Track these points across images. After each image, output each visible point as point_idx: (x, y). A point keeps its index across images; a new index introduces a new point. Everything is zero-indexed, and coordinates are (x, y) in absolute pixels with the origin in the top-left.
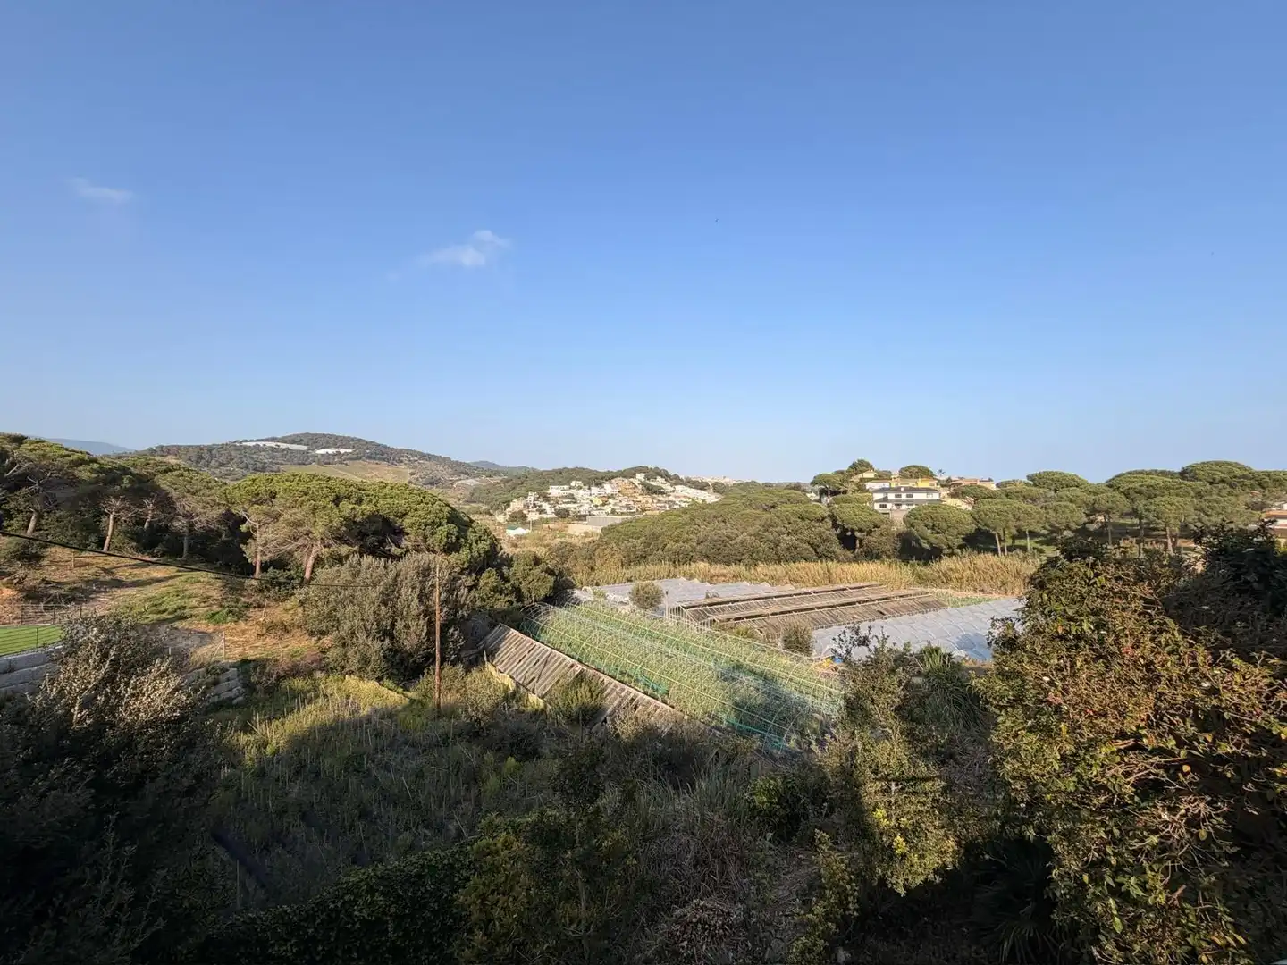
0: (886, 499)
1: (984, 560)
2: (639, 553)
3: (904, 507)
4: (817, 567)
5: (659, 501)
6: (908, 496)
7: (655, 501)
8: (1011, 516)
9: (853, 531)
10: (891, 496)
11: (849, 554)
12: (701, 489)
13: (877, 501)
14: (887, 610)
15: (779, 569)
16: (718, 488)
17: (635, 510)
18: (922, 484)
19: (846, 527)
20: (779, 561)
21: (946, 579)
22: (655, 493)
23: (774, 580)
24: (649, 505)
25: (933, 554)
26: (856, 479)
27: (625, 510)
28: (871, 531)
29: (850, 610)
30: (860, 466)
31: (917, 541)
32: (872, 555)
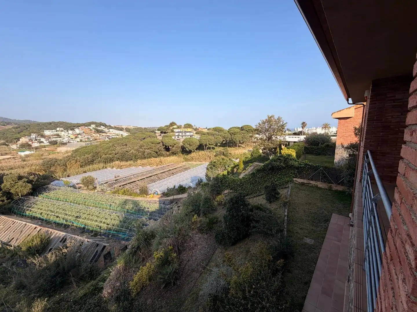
0: (179, 135)
1: (201, 153)
2: (90, 160)
3: (184, 137)
4: (158, 159)
5: (103, 136)
6: (185, 134)
7: (101, 136)
8: (207, 140)
9: (168, 146)
10: (180, 134)
11: (168, 153)
12: (121, 130)
13: (176, 136)
14: (174, 172)
15: (145, 161)
16: (127, 130)
17: (92, 140)
18: (189, 130)
19: (166, 145)
20: (145, 158)
21: (192, 159)
22: (101, 132)
23: (143, 165)
24: (98, 137)
25: (190, 152)
26: (171, 128)
27: (87, 140)
28: (173, 146)
29: (164, 174)
30: (172, 124)
31: (185, 148)
32: (174, 154)
